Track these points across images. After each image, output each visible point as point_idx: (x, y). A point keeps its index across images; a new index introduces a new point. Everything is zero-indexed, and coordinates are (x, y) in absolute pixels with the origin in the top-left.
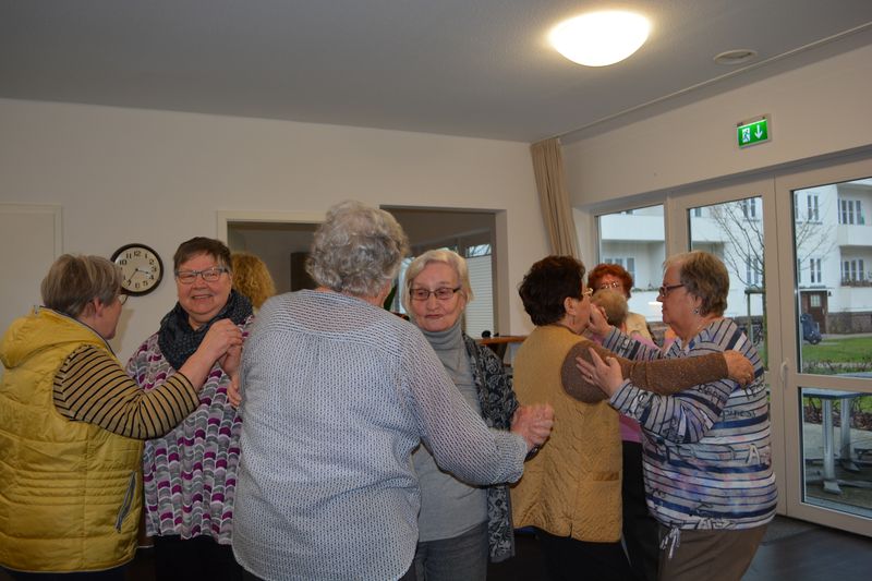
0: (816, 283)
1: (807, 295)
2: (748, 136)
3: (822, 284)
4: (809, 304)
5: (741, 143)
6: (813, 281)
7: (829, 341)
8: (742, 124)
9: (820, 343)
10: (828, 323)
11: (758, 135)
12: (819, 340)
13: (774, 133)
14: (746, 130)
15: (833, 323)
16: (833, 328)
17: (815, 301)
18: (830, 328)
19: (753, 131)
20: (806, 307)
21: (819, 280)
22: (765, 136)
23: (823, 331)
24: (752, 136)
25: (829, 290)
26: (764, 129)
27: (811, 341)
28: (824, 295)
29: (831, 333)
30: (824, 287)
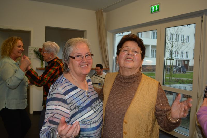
0: (187, 58)
1: (184, 61)
2: (153, 10)
3: (188, 58)
4: (184, 63)
5: (151, 12)
6: (186, 57)
7: (188, 73)
8: (152, 6)
9: (186, 73)
10: (189, 68)
11: (156, 9)
12: (186, 72)
13: (161, 9)
14: (153, 8)
15: (190, 68)
16: (190, 69)
17: (186, 63)
18: (189, 69)
19: (155, 8)
20: (184, 64)
21: (188, 57)
22: (158, 10)
23: (187, 70)
24: (155, 10)
25: (189, 60)
26: (158, 7)
27: (184, 72)
28: (188, 61)
29: (189, 70)
30: (188, 59)
